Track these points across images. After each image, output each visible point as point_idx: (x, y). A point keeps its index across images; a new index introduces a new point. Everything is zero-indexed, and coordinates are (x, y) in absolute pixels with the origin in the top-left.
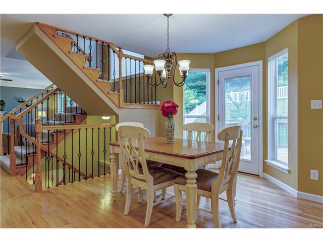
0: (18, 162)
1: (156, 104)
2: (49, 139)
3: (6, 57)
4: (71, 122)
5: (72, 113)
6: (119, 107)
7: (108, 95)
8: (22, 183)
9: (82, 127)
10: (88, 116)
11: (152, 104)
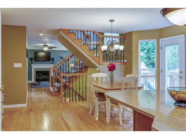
0: (56, 90)
1: (124, 62)
2: (69, 80)
3: (53, 39)
4: (80, 72)
5: (80, 67)
6: (99, 64)
7: (93, 58)
8: (57, 100)
9: (84, 74)
10: (88, 68)
11: (121, 62)
